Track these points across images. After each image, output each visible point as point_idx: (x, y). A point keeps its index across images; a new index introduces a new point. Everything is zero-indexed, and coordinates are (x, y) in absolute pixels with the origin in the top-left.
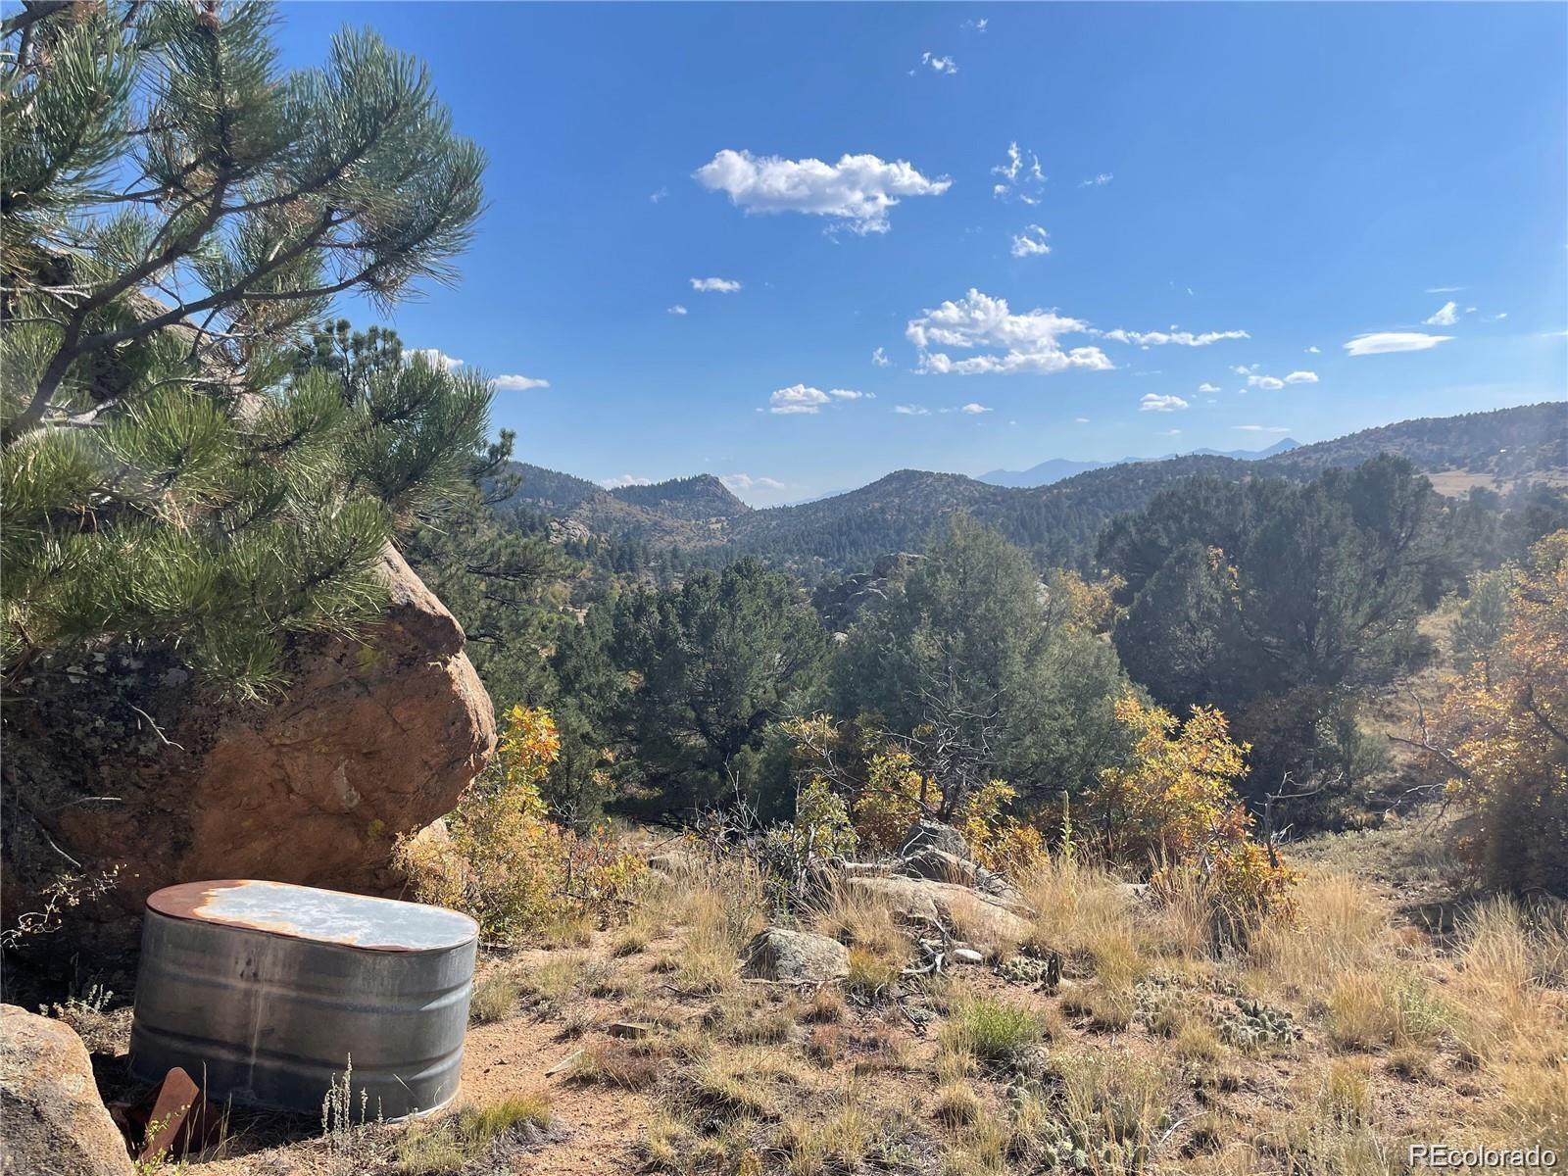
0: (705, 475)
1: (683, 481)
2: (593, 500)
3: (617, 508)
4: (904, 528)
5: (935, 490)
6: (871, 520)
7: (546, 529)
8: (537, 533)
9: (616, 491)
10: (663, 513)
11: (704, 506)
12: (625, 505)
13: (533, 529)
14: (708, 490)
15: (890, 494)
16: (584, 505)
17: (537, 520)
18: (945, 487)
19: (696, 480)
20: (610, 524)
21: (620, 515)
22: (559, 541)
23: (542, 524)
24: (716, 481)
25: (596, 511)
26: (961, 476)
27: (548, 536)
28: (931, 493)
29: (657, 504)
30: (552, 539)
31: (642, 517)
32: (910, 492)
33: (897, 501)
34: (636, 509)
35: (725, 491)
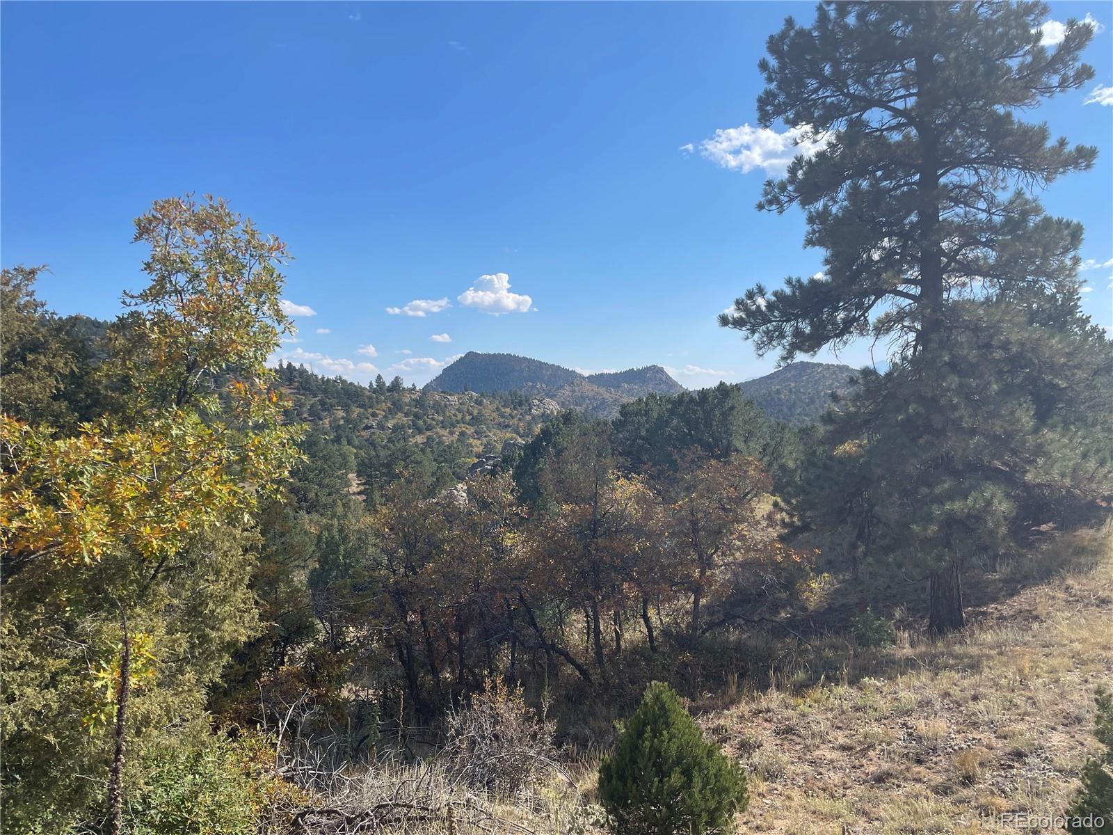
0: (654, 366)
1: (638, 370)
2: (573, 383)
3: (589, 389)
4: (794, 405)
5: (824, 376)
6: (769, 398)
7: (529, 405)
8: (523, 407)
9: (591, 377)
10: (623, 393)
11: (653, 389)
12: (595, 387)
13: (521, 404)
14: (655, 376)
15: (789, 380)
16: (567, 387)
17: (524, 398)
18: (832, 374)
19: (648, 369)
20: (584, 401)
21: (591, 394)
22: (538, 412)
23: (527, 401)
24: (661, 370)
25: (575, 391)
26: (844, 366)
27: (530, 409)
28: (820, 379)
29: (619, 387)
30: (533, 411)
31: (607, 396)
32: (804, 378)
33: (793, 384)
34: (602, 390)
35: (668, 376)
